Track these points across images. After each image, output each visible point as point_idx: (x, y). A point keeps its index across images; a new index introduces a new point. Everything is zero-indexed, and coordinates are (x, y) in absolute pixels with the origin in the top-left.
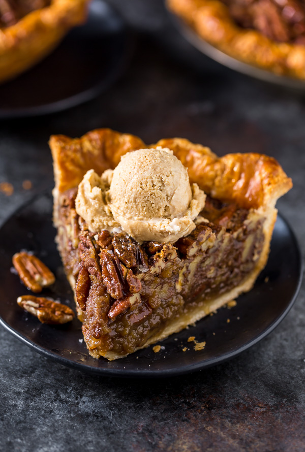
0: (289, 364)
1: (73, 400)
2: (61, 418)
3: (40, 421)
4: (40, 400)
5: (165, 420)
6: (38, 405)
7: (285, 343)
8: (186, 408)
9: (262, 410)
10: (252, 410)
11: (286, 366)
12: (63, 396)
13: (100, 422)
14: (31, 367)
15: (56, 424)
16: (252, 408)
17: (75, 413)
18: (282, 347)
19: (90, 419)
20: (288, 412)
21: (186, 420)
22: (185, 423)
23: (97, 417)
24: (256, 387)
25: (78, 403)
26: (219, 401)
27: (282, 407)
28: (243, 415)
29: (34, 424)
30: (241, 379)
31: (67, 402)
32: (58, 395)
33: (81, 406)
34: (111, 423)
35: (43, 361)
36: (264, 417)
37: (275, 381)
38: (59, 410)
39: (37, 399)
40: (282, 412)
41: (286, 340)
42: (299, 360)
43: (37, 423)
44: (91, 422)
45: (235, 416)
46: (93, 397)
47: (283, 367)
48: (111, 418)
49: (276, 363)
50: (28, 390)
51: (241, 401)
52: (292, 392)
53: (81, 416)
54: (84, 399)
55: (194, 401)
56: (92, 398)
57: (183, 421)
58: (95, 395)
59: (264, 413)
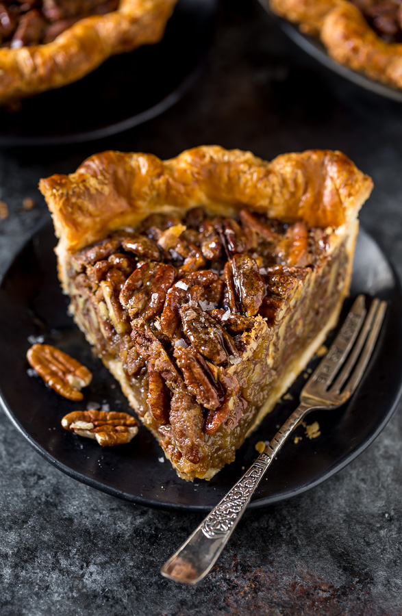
0: (365, 520)
1: (77, 569)
2: (59, 599)
3: (32, 602)
4: (33, 568)
5: (196, 607)
6: (30, 577)
7: (362, 486)
8: (225, 589)
9: (325, 595)
10: (312, 594)
11: (361, 523)
12: (64, 563)
13: (112, 606)
14: (24, 513)
15: (53, 608)
16: (312, 591)
17: (79, 591)
18: (358, 491)
19: (99, 602)
20: (358, 599)
21: (224, 608)
22: (223, 612)
23: (107, 597)
24: (320, 557)
25: (83, 575)
26: (269, 577)
27: (352, 593)
28: (299, 603)
29: (25, 607)
30: (300, 542)
31: (68, 572)
32: (58, 561)
33: (87, 580)
34: (125, 608)
35: (39, 504)
36: (326, 607)
37: (345, 548)
38: (58, 586)
39: (29, 567)
40: (351, 600)
41: (363, 480)
42: (379, 515)
43: (29, 604)
44: (99, 607)
45: (289, 604)
46: (103, 565)
47: (357, 526)
48: (125, 601)
49: (349, 519)
50: (18, 552)
51: (298, 580)
52: (366, 566)
53: (87, 596)
54: (92, 568)
55: (236, 577)
56: (102, 568)
57: (220, 609)
58: (106, 562)
59: (326, 599)
